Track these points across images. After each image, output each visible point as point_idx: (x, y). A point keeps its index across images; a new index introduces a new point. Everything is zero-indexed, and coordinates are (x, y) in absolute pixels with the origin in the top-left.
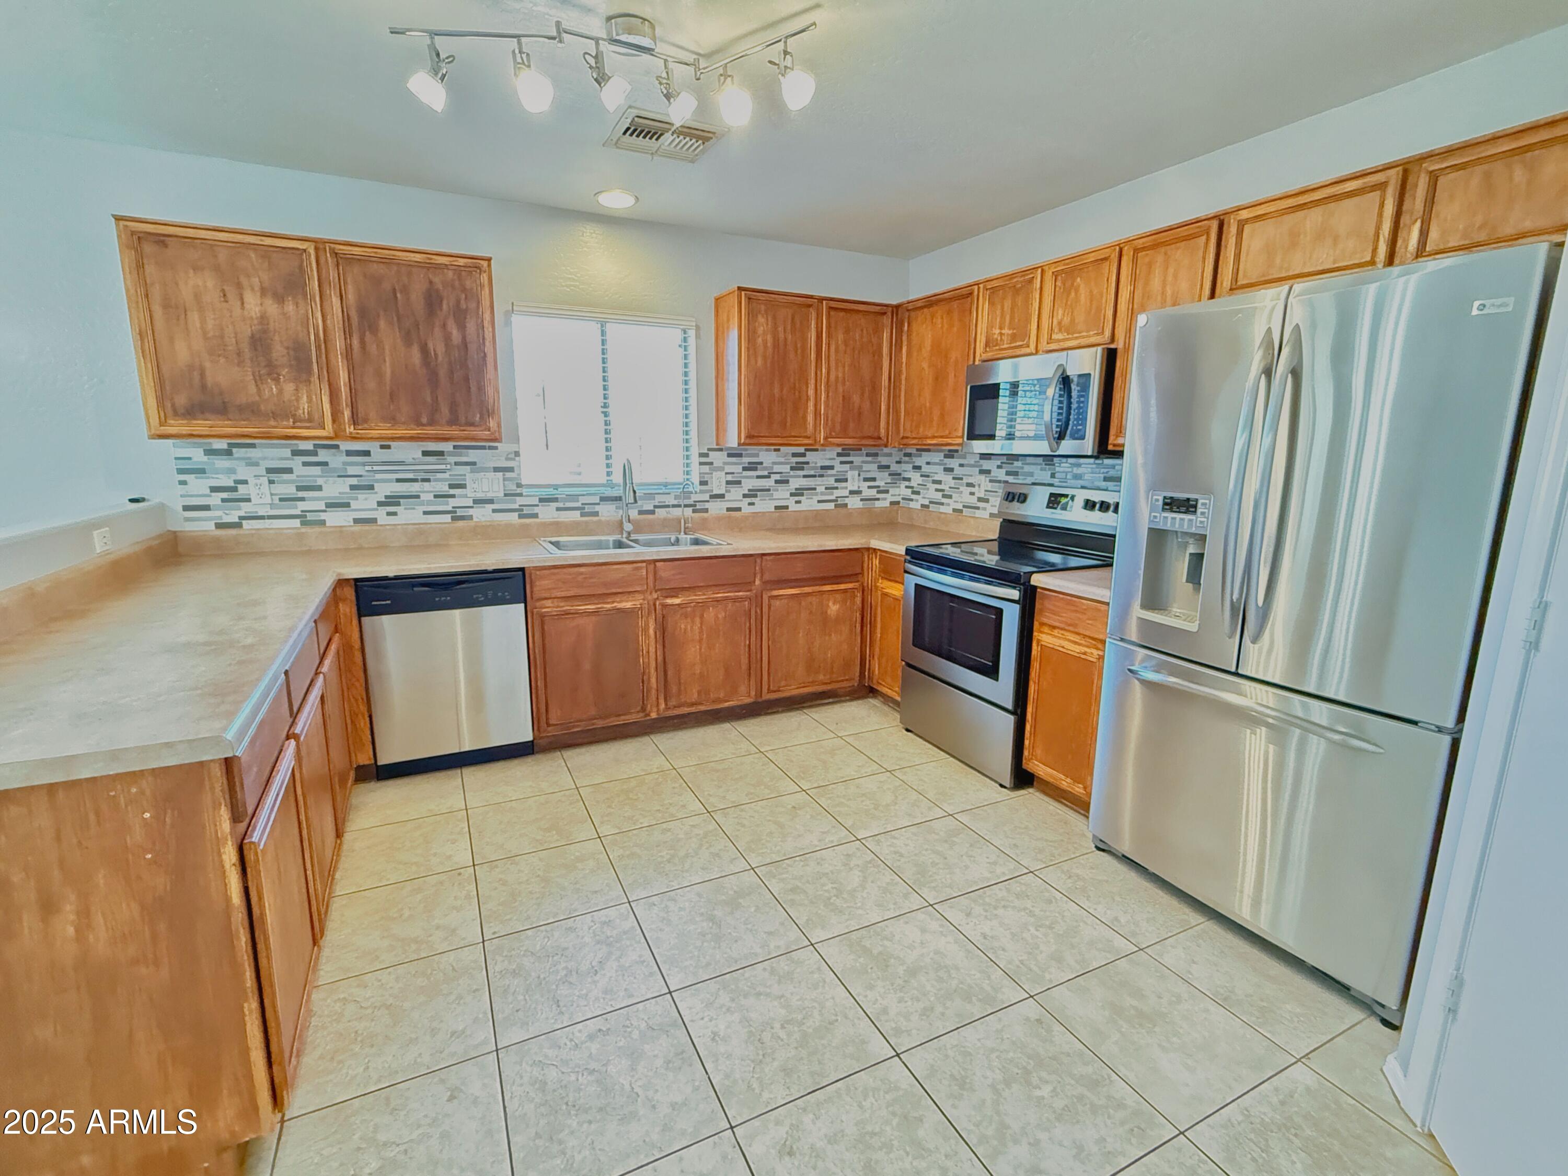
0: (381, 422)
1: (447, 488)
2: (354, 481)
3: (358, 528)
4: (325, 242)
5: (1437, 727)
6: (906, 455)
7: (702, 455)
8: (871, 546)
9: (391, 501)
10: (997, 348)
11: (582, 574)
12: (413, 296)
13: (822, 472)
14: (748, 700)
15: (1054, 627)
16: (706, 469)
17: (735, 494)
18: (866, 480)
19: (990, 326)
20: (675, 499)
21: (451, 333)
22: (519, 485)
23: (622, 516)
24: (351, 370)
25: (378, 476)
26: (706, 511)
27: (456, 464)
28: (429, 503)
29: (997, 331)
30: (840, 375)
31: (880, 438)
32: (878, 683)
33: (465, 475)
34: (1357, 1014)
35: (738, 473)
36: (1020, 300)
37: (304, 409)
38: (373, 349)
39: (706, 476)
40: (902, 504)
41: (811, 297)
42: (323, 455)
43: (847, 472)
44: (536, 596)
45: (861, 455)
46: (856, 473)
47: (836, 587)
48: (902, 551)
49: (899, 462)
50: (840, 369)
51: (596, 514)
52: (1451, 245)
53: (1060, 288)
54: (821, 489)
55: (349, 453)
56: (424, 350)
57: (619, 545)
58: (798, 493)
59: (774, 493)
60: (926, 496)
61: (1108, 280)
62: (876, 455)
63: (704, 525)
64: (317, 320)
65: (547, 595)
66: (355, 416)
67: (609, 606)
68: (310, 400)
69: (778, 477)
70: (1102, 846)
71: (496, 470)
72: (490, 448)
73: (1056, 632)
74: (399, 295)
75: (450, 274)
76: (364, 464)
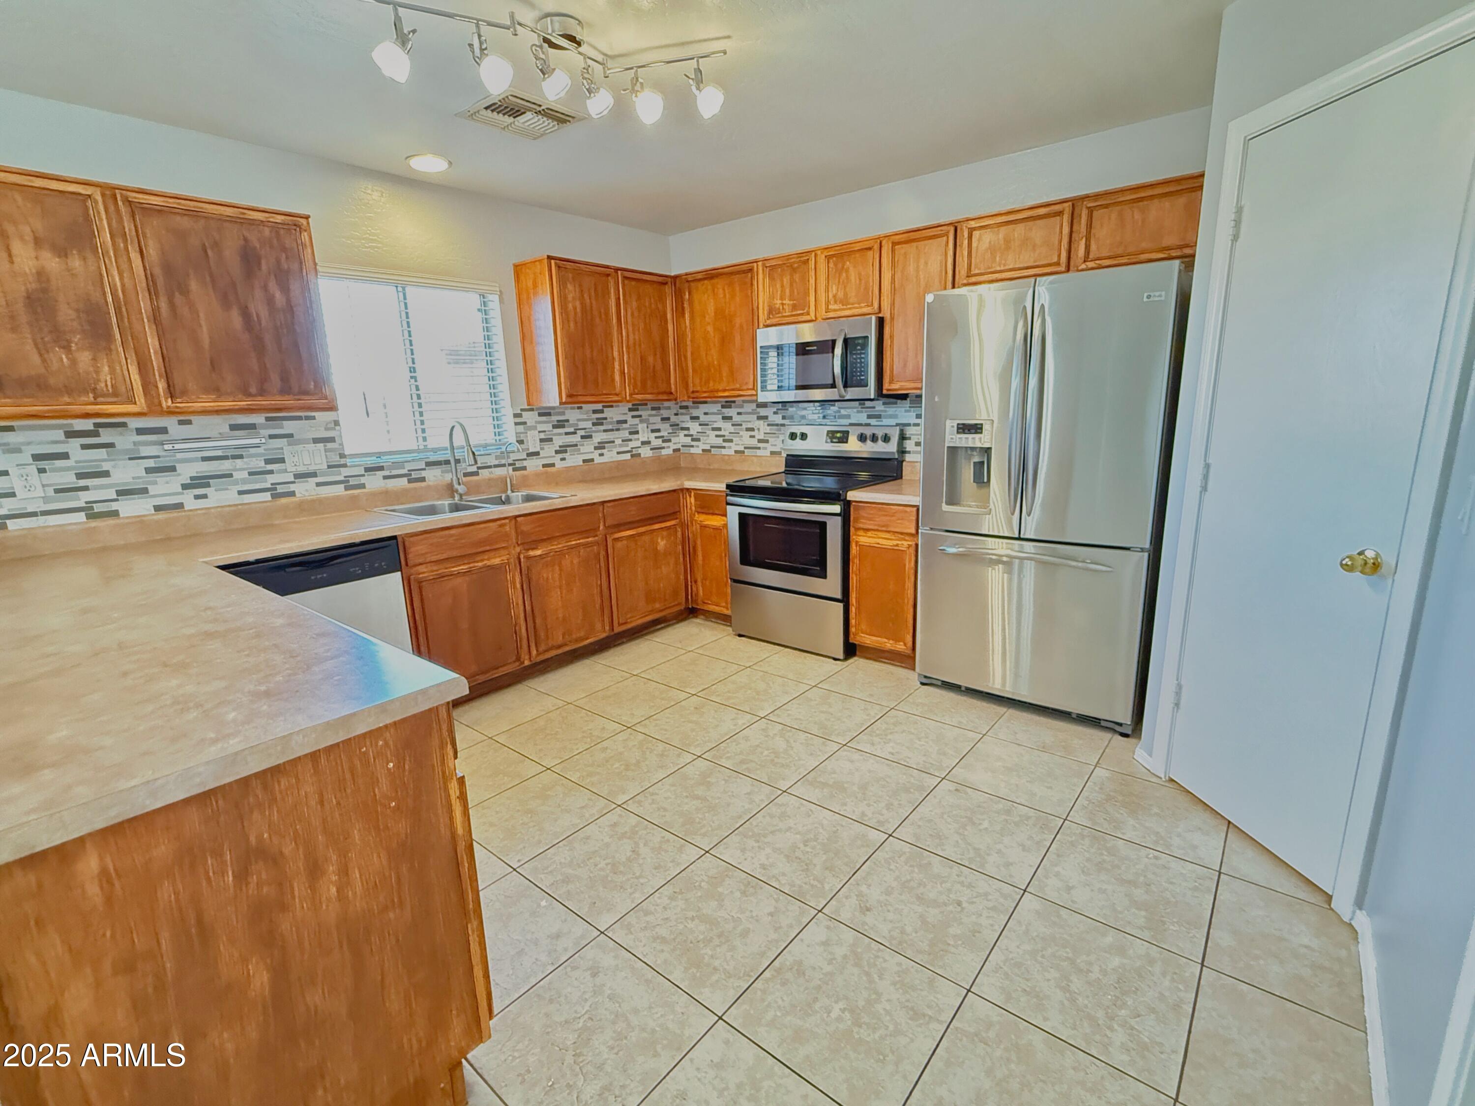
0: (204, 394)
1: (262, 464)
2: (151, 463)
3: (162, 516)
4: (114, 188)
5: (1141, 548)
6: (682, 407)
7: (516, 415)
8: (685, 487)
9: (199, 482)
10: (780, 315)
11: (452, 536)
12: (227, 253)
13: (619, 426)
14: (604, 635)
15: (868, 530)
16: (521, 428)
17: (548, 451)
18: (653, 431)
19: (772, 297)
20: (496, 459)
21: (273, 296)
22: (342, 456)
23: (452, 479)
24: (161, 337)
25: (179, 456)
26: (524, 468)
27: (271, 437)
28: (244, 482)
29: (779, 302)
30: (637, 338)
31: (671, 393)
32: (704, 603)
33: (282, 449)
34: (1107, 736)
35: (549, 431)
36: (797, 277)
37: (106, 381)
38: (184, 311)
39: (522, 435)
40: (683, 450)
41: (607, 267)
42: (106, 436)
43: (637, 425)
44: (410, 563)
45: (648, 410)
46: (645, 425)
47: (663, 525)
48: (722, 487)
49: (676, 414)
50: (637, 333)
51: (423, 479)
52: (1103, 255)
53: (832, 268)
54: (618, 442)
55: (140, 431)
56: (246, 314)
57: (456, 508)
58: (600, 446)
59: (581, 447)
60: (707, 442)
61: (873, 265)
62: (659, 409)
63: (525, 482)
64: (113, 277)
65: (421, 561)
66: (172, 389)
67: (480, 564)
68: (112, 371)
69: (582, 433)
70: (925, 681)
71: (316, 441)
72: (307, 418)
73: (869, 534)
74: (210, 252)
75: (267, 231)
76: (162, 444)
